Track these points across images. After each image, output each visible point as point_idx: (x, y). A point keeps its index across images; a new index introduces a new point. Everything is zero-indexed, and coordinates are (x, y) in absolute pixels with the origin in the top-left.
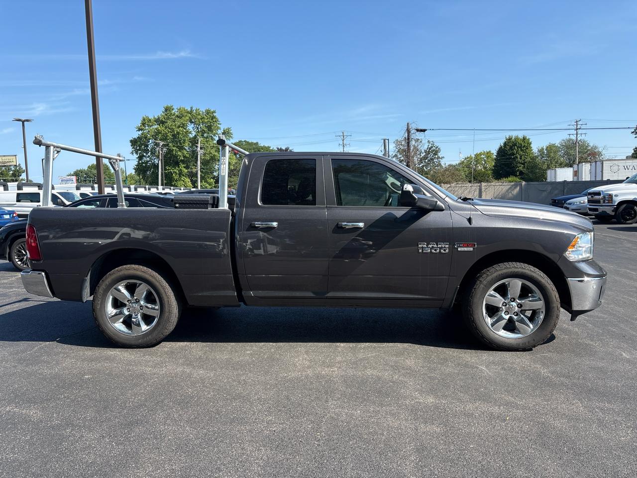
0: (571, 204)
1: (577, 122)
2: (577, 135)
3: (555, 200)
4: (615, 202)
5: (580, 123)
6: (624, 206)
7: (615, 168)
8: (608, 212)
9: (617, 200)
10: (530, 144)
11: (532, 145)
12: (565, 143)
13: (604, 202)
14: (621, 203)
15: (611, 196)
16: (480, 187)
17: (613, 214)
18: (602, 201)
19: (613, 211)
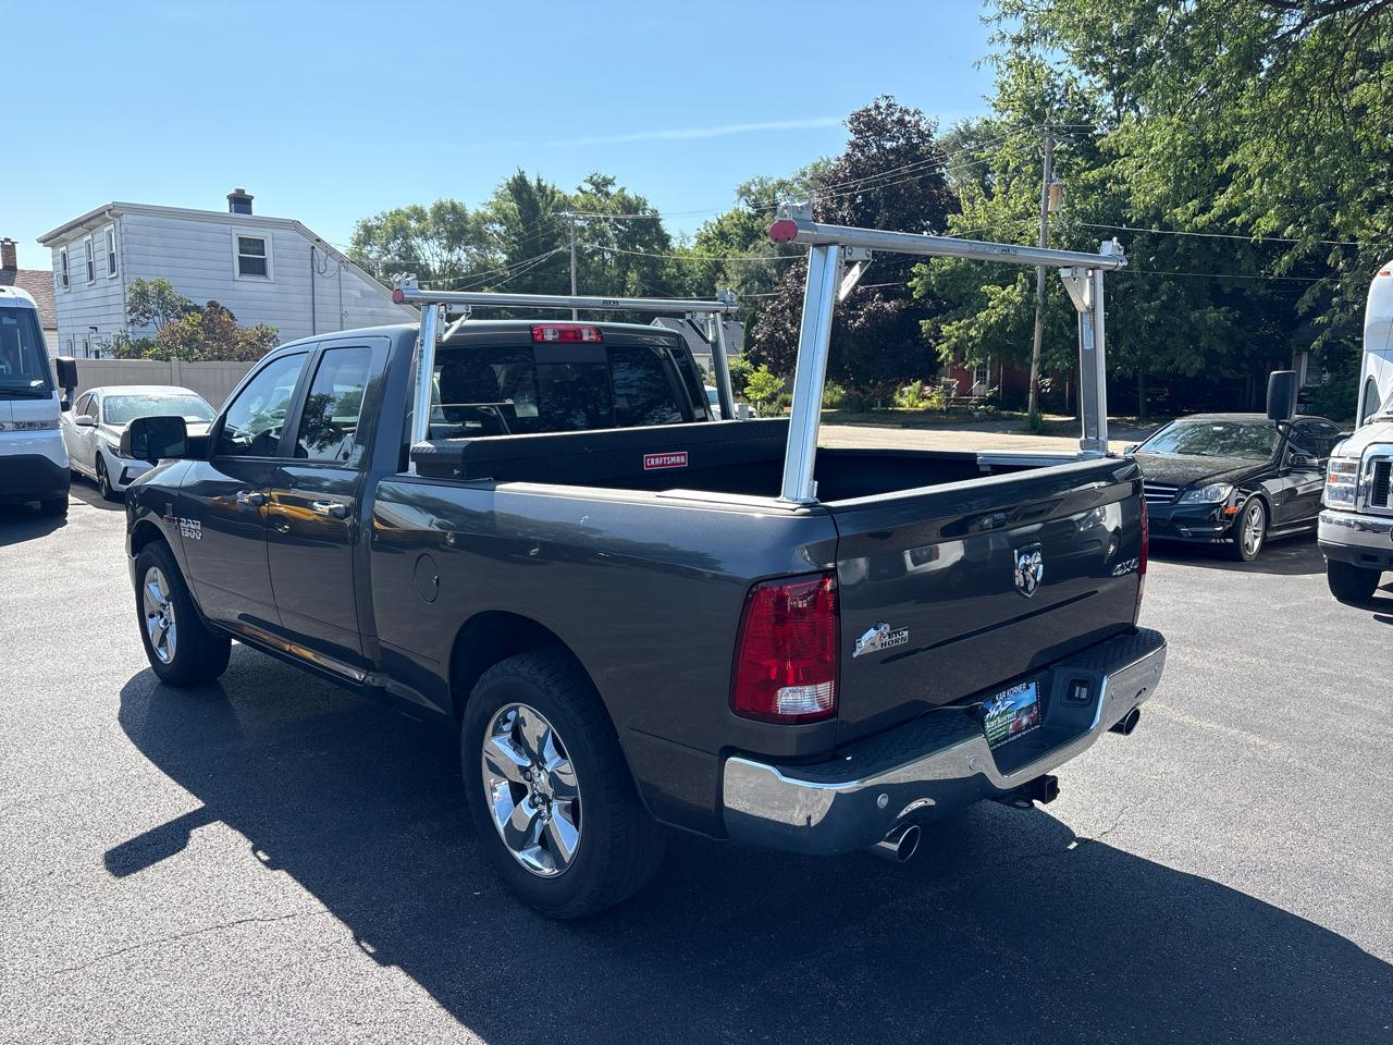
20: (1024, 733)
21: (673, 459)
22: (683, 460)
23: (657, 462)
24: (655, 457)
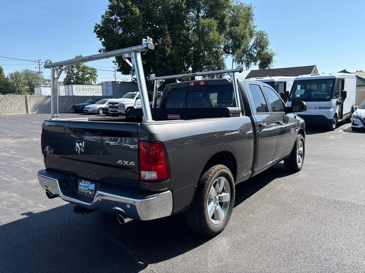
0: (89, 108)
1: (39, 60)
2: (40, 68)
3: (75, 106)
4: (126, 108)
5: (40, 61)
6: (129, 109)
7: (78, 89)
8: (122, 113)
9: (127, 106)
10: (2, 70)
11: (3, 71)
12: (25, 72)
13: (120, 108)
14: (128, 108)
15: (123, 105)
16: (26, 97)
17: (125, 113)
18: (119, 107)
19: (125, 112)
20: (89, 196)
21: (176, 117)
22: (178, 117)
23: (171, 117)
24: (171, 116)
